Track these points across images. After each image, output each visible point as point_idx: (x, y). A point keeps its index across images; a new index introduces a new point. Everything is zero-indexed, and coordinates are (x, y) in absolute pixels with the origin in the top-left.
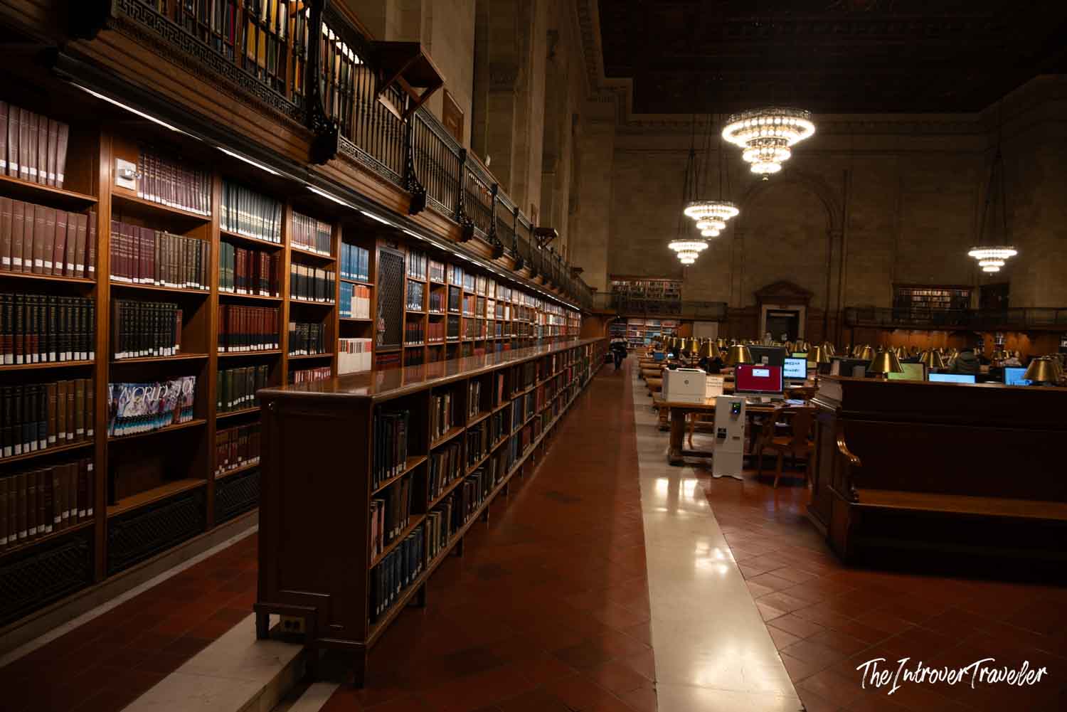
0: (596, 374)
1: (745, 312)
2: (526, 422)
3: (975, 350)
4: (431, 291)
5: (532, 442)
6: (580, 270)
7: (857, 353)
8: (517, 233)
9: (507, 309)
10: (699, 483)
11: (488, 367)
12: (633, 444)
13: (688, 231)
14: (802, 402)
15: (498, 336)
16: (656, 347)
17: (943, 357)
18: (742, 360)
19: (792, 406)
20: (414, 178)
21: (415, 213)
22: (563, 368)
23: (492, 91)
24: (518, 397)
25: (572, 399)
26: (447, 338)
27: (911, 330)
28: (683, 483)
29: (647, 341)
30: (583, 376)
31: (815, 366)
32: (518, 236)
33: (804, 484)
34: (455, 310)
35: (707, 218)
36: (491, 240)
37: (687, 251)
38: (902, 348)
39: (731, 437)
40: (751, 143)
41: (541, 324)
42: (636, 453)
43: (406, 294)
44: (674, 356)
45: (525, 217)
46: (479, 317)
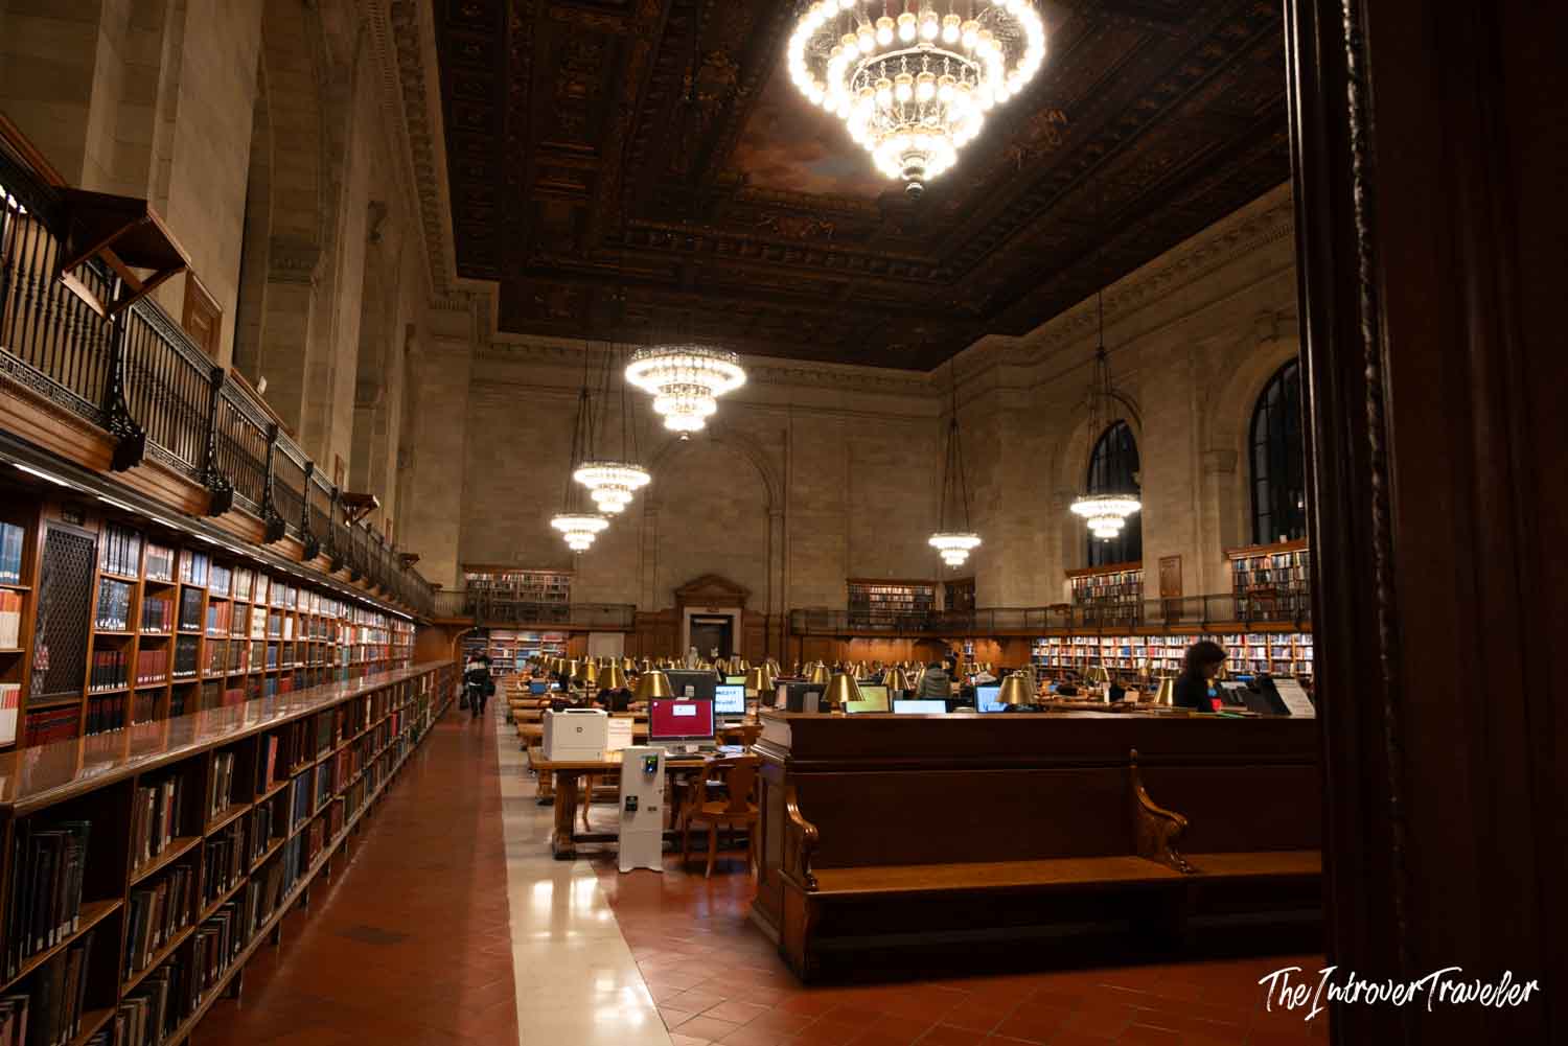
0: (438, 718)
1: (660, 618)
2: (316, 812)
3: (943, 663)
4: (145, 595)
5: (327, 844)
6: (415, 558)
7: (808, 673)
8: (309, 499)
9: (289, 622)
10: (599, 884)
11: (249, 726)
12: (498, 832)
13: (579, 503)
14: (740, 748)
15: (271, 667)
16: (534, 674)
17: (908, 674)
18: (657, 692)
19: (728, 756)
20: (123, 411)
21: (122, 468)
22: (384, 715)
23: (271, 279)
24: (305, 771)
25: (398, 763)
26: (175, 674)
27: (871, 638)
28: (575, 885)
29: (520, 663)
30: (418, 725)
31: (756, 694)
32: (312, 505)
33: (746, 866)
34: (193, 627)
35: (606, 486)
36: (263, 512)
37: (579, 531)
38: (860, 663)
39: (645, 809)
40: (665, 390)
41: (347, 643)
42: (502, 845)
43: (96, 601)
44: (561, 686)
45: (325, 476)
46: (237, 636)
